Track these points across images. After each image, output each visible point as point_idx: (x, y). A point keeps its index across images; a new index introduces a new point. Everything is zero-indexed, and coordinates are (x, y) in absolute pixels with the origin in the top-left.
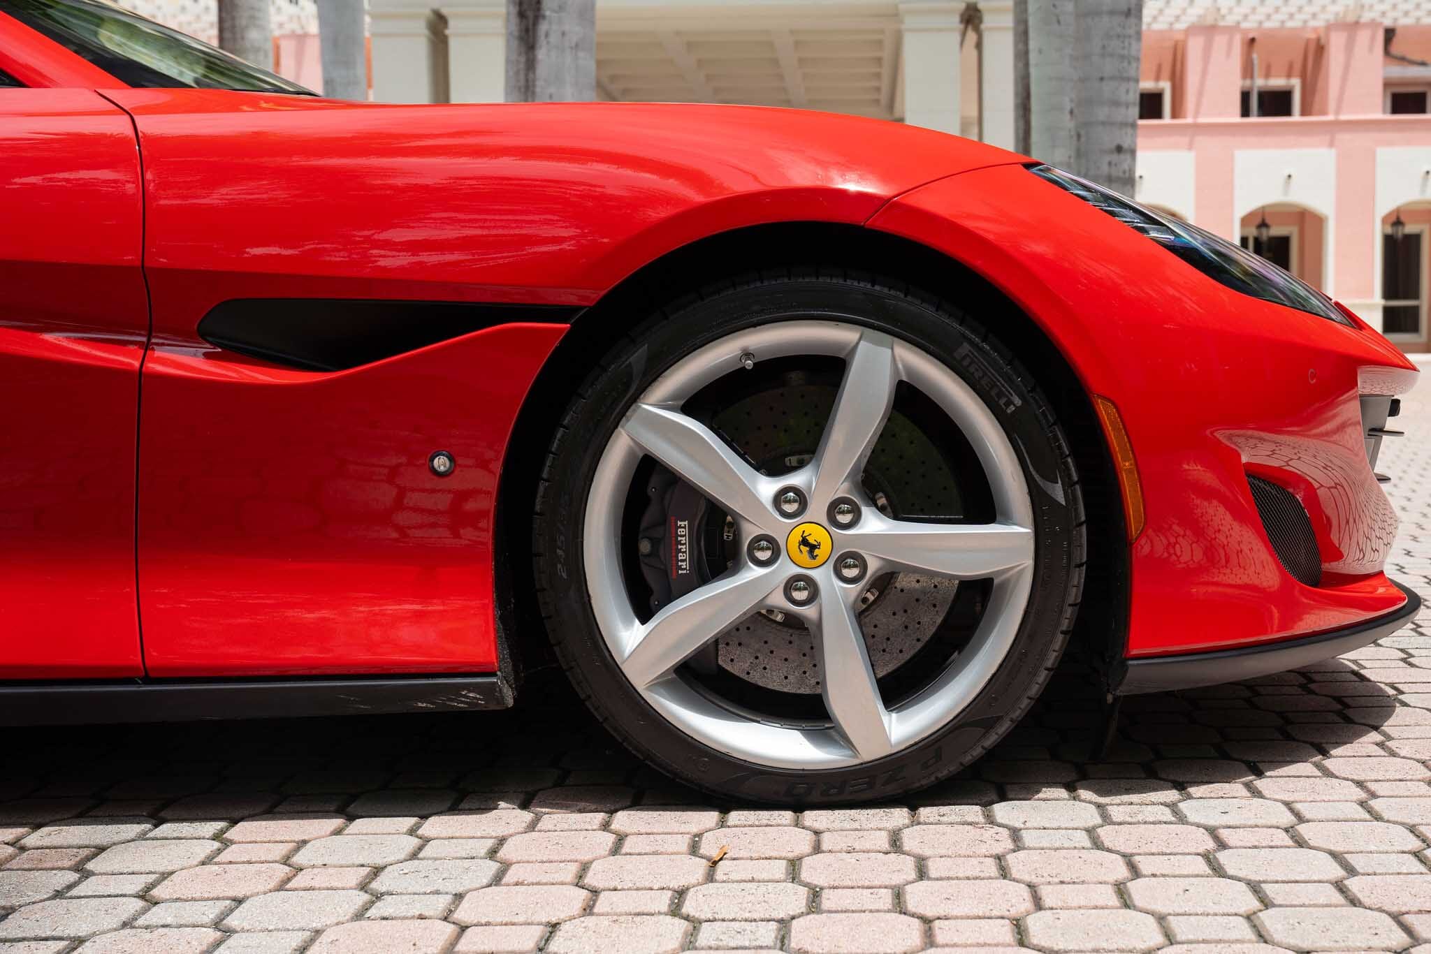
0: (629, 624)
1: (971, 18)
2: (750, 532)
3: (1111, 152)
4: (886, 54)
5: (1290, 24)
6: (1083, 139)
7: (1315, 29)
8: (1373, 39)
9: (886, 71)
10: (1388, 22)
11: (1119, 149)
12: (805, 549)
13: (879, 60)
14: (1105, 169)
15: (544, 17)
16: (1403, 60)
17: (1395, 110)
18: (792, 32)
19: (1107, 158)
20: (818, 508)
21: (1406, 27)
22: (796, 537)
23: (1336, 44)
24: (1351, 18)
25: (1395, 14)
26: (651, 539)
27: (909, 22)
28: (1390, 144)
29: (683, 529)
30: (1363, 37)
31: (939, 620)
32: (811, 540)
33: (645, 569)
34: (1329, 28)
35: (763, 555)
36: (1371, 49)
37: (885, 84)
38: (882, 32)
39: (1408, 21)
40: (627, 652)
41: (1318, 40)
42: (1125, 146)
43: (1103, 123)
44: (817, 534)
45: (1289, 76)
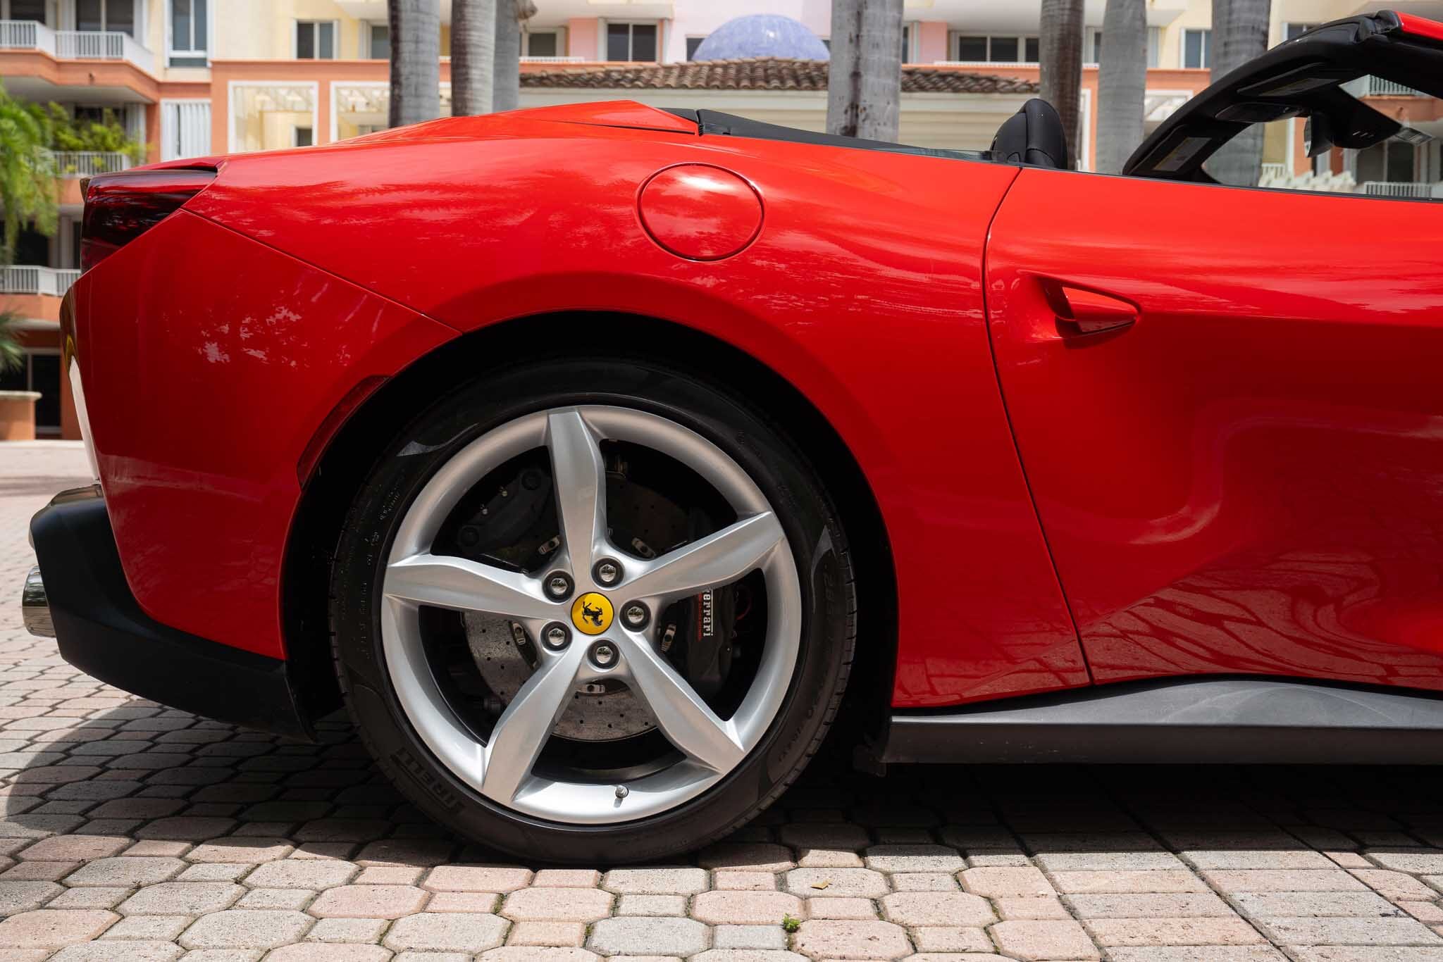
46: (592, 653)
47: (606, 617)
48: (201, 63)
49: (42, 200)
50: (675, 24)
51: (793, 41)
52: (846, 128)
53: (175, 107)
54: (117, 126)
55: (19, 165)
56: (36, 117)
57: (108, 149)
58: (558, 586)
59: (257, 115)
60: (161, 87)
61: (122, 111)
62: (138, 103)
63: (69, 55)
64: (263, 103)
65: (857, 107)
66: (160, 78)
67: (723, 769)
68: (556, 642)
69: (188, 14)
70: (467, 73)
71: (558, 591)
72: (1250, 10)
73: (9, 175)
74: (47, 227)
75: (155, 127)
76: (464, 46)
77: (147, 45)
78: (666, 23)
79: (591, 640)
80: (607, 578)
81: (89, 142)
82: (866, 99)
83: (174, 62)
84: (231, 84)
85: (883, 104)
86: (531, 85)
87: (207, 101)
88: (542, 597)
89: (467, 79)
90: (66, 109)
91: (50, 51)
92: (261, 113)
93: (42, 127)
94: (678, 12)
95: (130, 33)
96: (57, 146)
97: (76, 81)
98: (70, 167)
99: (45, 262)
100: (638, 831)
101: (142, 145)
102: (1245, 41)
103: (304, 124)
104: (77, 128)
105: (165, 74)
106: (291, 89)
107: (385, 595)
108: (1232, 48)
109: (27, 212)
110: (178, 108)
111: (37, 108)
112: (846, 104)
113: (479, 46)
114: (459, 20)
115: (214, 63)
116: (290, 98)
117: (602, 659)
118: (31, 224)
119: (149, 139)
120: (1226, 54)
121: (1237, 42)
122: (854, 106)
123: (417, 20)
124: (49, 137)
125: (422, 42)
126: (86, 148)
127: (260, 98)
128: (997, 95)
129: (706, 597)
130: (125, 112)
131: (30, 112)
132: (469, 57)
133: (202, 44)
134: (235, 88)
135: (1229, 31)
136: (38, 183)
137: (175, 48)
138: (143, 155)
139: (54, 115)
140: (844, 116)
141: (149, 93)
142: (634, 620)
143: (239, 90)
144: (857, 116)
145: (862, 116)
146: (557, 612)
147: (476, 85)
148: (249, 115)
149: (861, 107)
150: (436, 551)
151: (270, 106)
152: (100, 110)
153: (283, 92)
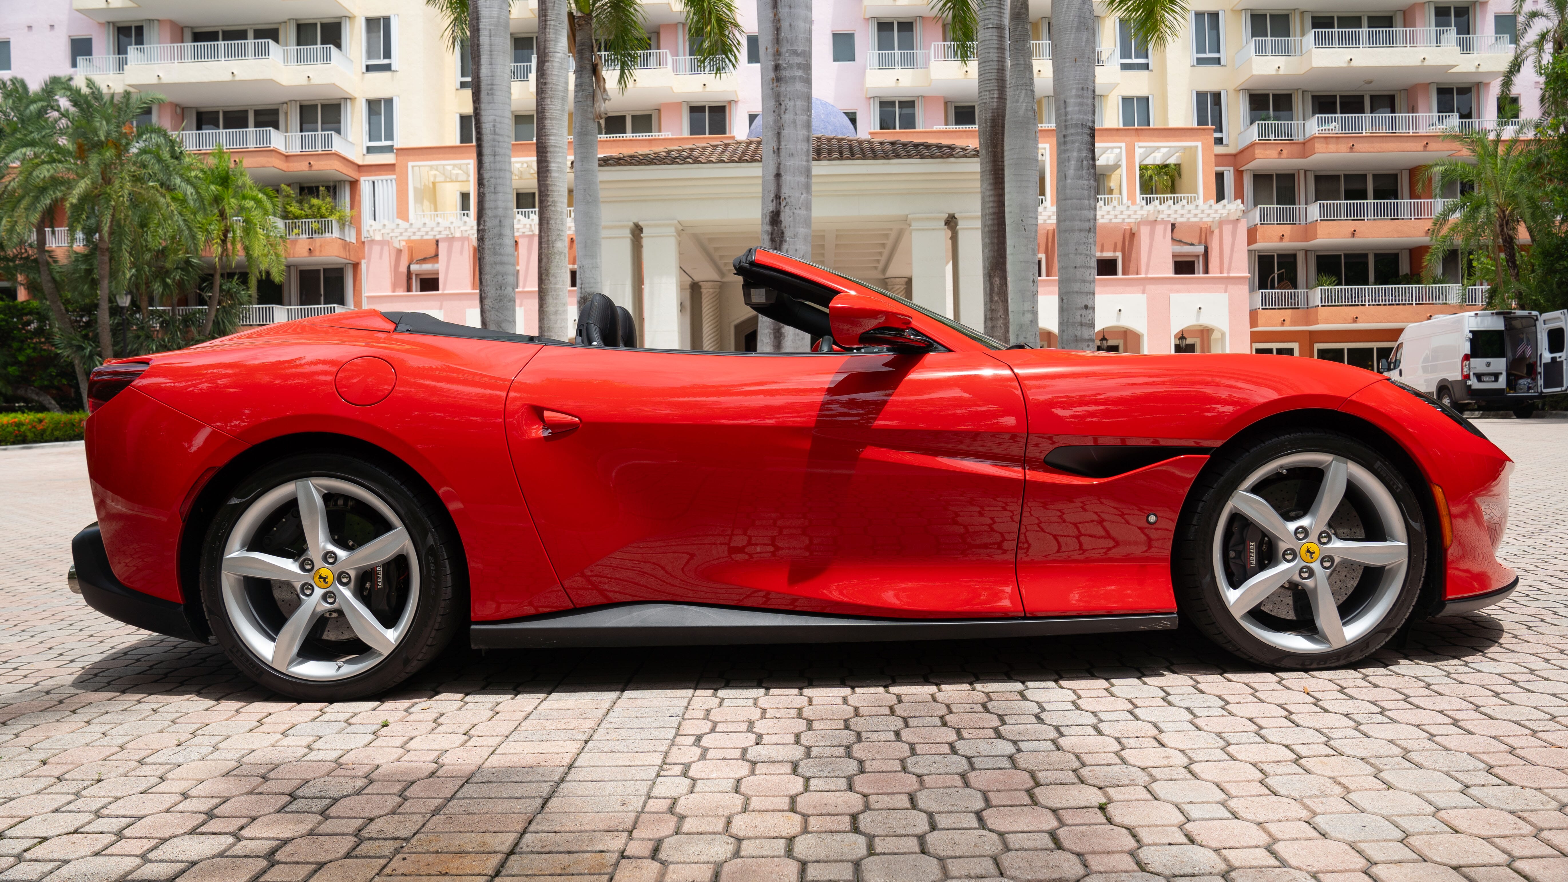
0: (1228, 589)
1: (951, 222)
2: (1283, 546)
3: (1082, 309)
4: (889, 243)
5: (1114, 221)
6: (1065, 301)
7: (1129, 224)
8: (1165, 230)
9: (886, 252)
10: (1172, 221)
11: (1086, 307)
12: (1309, 554)
13: (883, 245)
14: (1078, 318)
15: (785, 241)
16: (1180, 242)
17: (1176, 272)
18: (837, 230)
19: (1079, 313)
20: (1314, 536)
21: (1181, 223)
22: (1304, 549)
23: (1144, 234)
24: (1152, 218)
25: (1175, 216)
26: (1234, 551)
27: (915, 225)
28: (1178, 292)
29: (1253, 546)
30: (1159, 229)
31: (1355, 585)
32: (1311, 550)
33: (1231, 564)
34: (1139, 224)
35: (1289, 557)
36: (1164, 237)
37: (883, 259)
38: (891, 230)
39: (1183, 220)
40: (1232, 603)
41: (1131, 229)
42: (1090, 306)
43: (1077, 292)
44: (1314, 547)
45: (1115, 251)
46: (325, 597)
47: (330, 579)
48: (390, 149)
49: (274, 257)
50: (740, 104)
51: (822, 117)
52: (772, 212)
53: (371, 183)
54: (328, 199)
55: (256, 233)
56: (270, 197)
57: (322, 217)
58: (307, 566)
59: (431, 185)
60: (360, 168)
61: (333, 188)
62: (344, 181)
63: (296, 149)
64: (435, 176)
65: (780, 198)
66: (360, 162)
67: (386, 653)
68: (308, 592)
69: (380, 114)
70: (548, 166)
71: (308, 567)
72: (1080, 112)
73: (250, 241)
74: (277, 278)
75: (357, 197)
76: (545, 147)
77: (350, 139)
78: (733, 104)
79: (323, 591)
80: (331, 560)
81: (309, 212)
82: (785, 191)
83: (369, 150)
84: (410, 164)
85: (797, 195)
86: (611, 165)
87: (394, 177)
88: (299, 571)
89: (548, 171)
90: (293, 190)
91: (282, 149)
92: (434, 184)
93: (274, 205)
94: (741, 96)
95: (338, 131)
96: (285, 216)
97: (299, 168)
98: (296, 231)
99: (280, 303)
100: (346, 683)
101: (348, 211)
102: (1078, 134)
103: (465, 190)
104: (300, 202)
105: (364, 160)
106: (455, 166)
107: (223, 572)
108: (1068, 139)
109: (263, 267)
110: (374, 183)
111: (269, 190)
112: (772, 195)
113: (556, 147)
114: (542, 129)
115: (397, 149)
116: (454, 172)
117: (330, 600)
118: (268, 273)
119: (352, 208)
120: (1065, 143)
121: (1072, 134)
122: (778, 197)
123: (494, 140)
124: (279, 210)
125: (499, 155)
126: (307, 217)
127: (434, 172)
128: (952, 160)
129: (379, 569)
130: (335, 188)
131: (265, 193)
132: (549, 155)
133: (390, 136)
134: (413, 167)
135: (1066, 127)
136: (271, 245)
137: (370, 140)
138: (348, 219)
139: (284, 193)
140: (771, 204)
141: (352, 174)
142: (345, 580)
143: (416, 169)
144: (780, 203)
145: (783, 204)
146: (306, 578)
147: (554, 174)
148: (425, 185)
149: (782, 197)
150: (249, 550)
151: (440, 178)
152: (317, 188)
153: (449, 168)
